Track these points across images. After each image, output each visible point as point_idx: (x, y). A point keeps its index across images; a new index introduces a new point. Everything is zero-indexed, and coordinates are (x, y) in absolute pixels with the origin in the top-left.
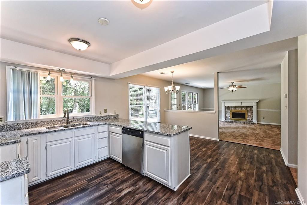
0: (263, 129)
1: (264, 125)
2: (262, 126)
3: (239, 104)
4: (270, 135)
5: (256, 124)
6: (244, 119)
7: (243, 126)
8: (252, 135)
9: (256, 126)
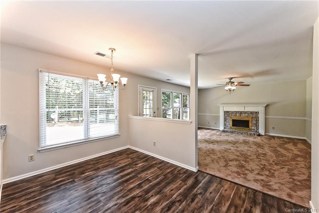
0: (272, 145)
1: (273, 137)
2: (271, 139)
3: (241, 109)
4: (284, 158)
5: (262, 136)
6: (248, 129)
7: (245, 138)
8: (255, 157)
9: (263, 139)
